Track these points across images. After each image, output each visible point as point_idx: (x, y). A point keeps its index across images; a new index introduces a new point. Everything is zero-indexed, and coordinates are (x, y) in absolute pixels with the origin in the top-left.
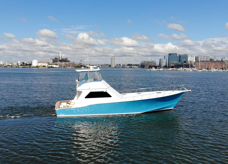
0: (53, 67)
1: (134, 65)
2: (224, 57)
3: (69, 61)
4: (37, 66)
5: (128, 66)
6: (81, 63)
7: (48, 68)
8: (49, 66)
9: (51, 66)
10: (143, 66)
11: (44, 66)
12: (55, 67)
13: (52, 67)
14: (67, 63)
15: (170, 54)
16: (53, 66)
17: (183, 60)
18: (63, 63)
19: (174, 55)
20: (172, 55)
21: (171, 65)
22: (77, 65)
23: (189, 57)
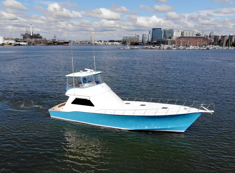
0: (21, 45)
1: (117, 41)
2: (213, 32)
3: (41, 37)
4: (2, 44)
5: (110, 42)
6: (55, 39)
7: (14, 46)
8: (16, 43)
9: (18, 43)
10: (124, 43)
11: (11, 44)
12: (23, 45)
13: (19, 45)
14: (38, 40)
15: (154, 29)
16: (20, 43)
17: (168, 35)
18: (33, 40)
19: (158, 30)
20: (156, 30)
21: (154, 41)
22: (49, 42)
23: (175, 32)
